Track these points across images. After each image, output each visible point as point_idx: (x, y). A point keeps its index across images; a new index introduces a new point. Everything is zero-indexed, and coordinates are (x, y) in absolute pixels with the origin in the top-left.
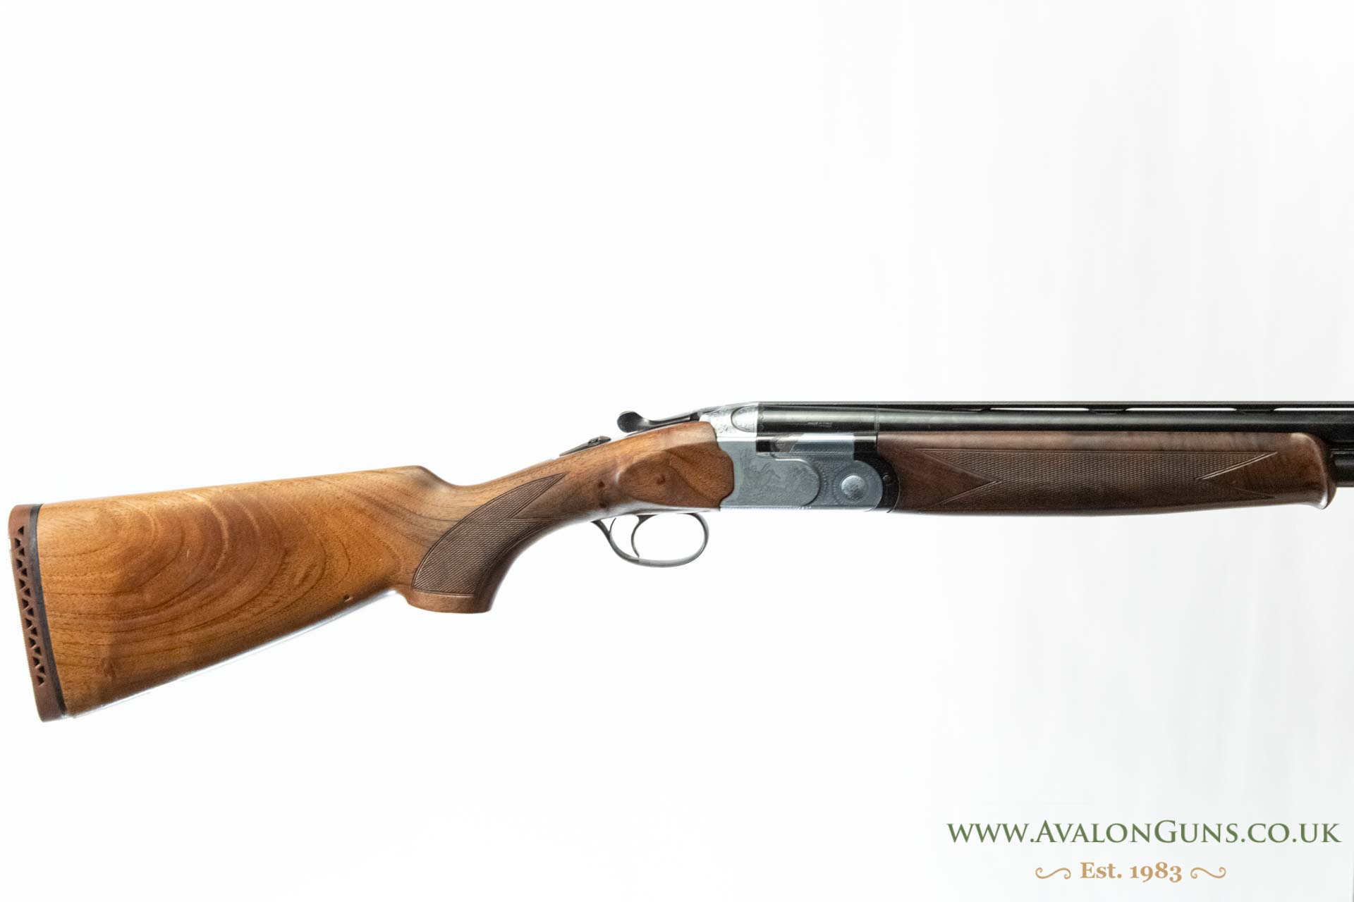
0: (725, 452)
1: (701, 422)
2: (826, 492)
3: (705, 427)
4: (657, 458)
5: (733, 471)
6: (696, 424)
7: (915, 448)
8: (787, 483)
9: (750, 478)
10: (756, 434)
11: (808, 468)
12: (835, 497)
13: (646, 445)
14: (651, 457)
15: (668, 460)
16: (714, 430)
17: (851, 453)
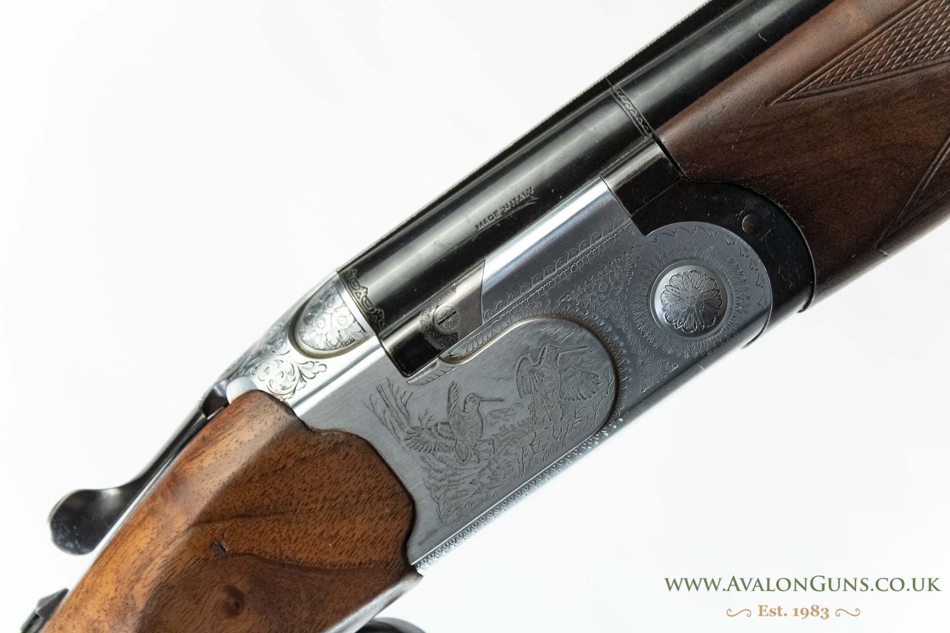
0: (332, 432)
1: (234, 401)
2: (633, 356)
3: (246, 406)
4: (186, 557)
5: (383, 461)
6: (225, 414)
7: (767, 103)
8: (528, 400)
9: (432, 451)
10: (374, 340)
11: (549, 330)
12: (660, 353)
13: (142, 545)
14: (170, 566)
15: (216, 545)
16: (272, 397)
17: (626, 220)
